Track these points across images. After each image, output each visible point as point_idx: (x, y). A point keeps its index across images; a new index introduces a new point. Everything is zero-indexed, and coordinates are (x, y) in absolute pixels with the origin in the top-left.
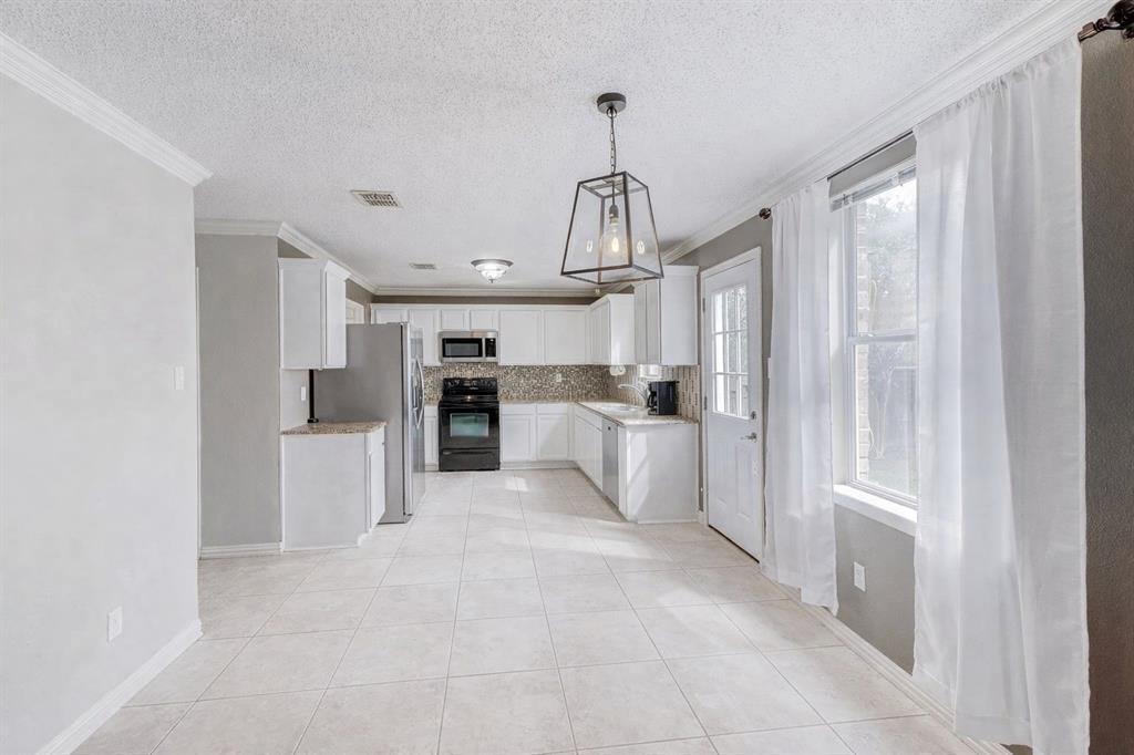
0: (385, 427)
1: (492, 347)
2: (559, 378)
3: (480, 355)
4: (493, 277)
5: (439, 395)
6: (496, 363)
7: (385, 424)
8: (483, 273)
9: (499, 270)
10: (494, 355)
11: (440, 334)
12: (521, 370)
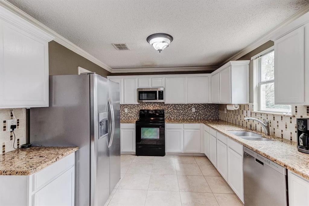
0: (76, 152)
1: (161, 95)
2: (194, 110)
3: (156, 99)
4: (161, 48)
5: (137, 118)
6: (164, 103)
7: (75, 149)
8: (154, 45)
9: (163, 42)
10: (162, 99)
11: (138, 89)
12: (175, 106)
